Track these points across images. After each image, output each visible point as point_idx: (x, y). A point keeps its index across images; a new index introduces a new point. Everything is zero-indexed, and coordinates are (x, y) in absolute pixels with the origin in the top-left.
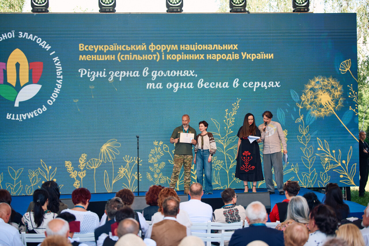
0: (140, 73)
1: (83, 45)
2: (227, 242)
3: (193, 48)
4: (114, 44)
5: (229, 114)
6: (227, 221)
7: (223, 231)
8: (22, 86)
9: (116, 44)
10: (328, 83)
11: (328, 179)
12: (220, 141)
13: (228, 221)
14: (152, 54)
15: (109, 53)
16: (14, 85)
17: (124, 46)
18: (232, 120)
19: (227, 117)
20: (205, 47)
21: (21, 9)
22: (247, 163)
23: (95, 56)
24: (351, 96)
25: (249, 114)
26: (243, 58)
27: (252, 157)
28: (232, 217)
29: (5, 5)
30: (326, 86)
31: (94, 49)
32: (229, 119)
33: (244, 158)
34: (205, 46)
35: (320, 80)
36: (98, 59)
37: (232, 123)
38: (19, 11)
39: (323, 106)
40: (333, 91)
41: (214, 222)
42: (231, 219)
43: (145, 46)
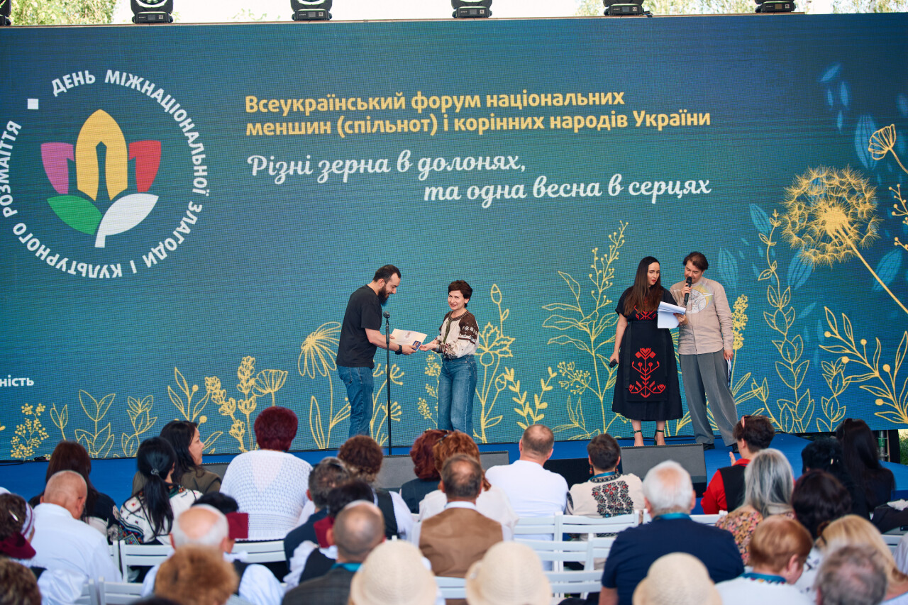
0: (392, 164)
1: (255, 100)
2: (601, 563)
3: (518, 102)
4: (329, 96)
5: (602, 259)
6: (602, 512)
7: (591, 537)
8: (111, 198)
9: (334, 96)
10: (842, 183)
11: (842, 414)
12: (580, 324)
13: (604, 513)
14: (419, 117)
15: (317, 116)
16: (93, 195)
17: (354, 99)
18: (608, 272)
19: (595, 268)
20: (545, 100)
21: (109, 17)
22: (647, 376)
23: (284, 124)
24: (897, 212)
25: (651, 260)
26: (638, 125)
27: (658, 363)
28: (614, 501)
29: (71, 9)
30: (837, 190)
31: (280, 107)
32: (600, 272)
33: (640, 364)
34: (546, 97)
35: (821, 177)
36: (291, 132)
37: (609, 280)
38: (104, 22)
39: (831, 238)
40: (853, 201)
41: (571, 514)
42: (610, 507)
43: (403, 99)
